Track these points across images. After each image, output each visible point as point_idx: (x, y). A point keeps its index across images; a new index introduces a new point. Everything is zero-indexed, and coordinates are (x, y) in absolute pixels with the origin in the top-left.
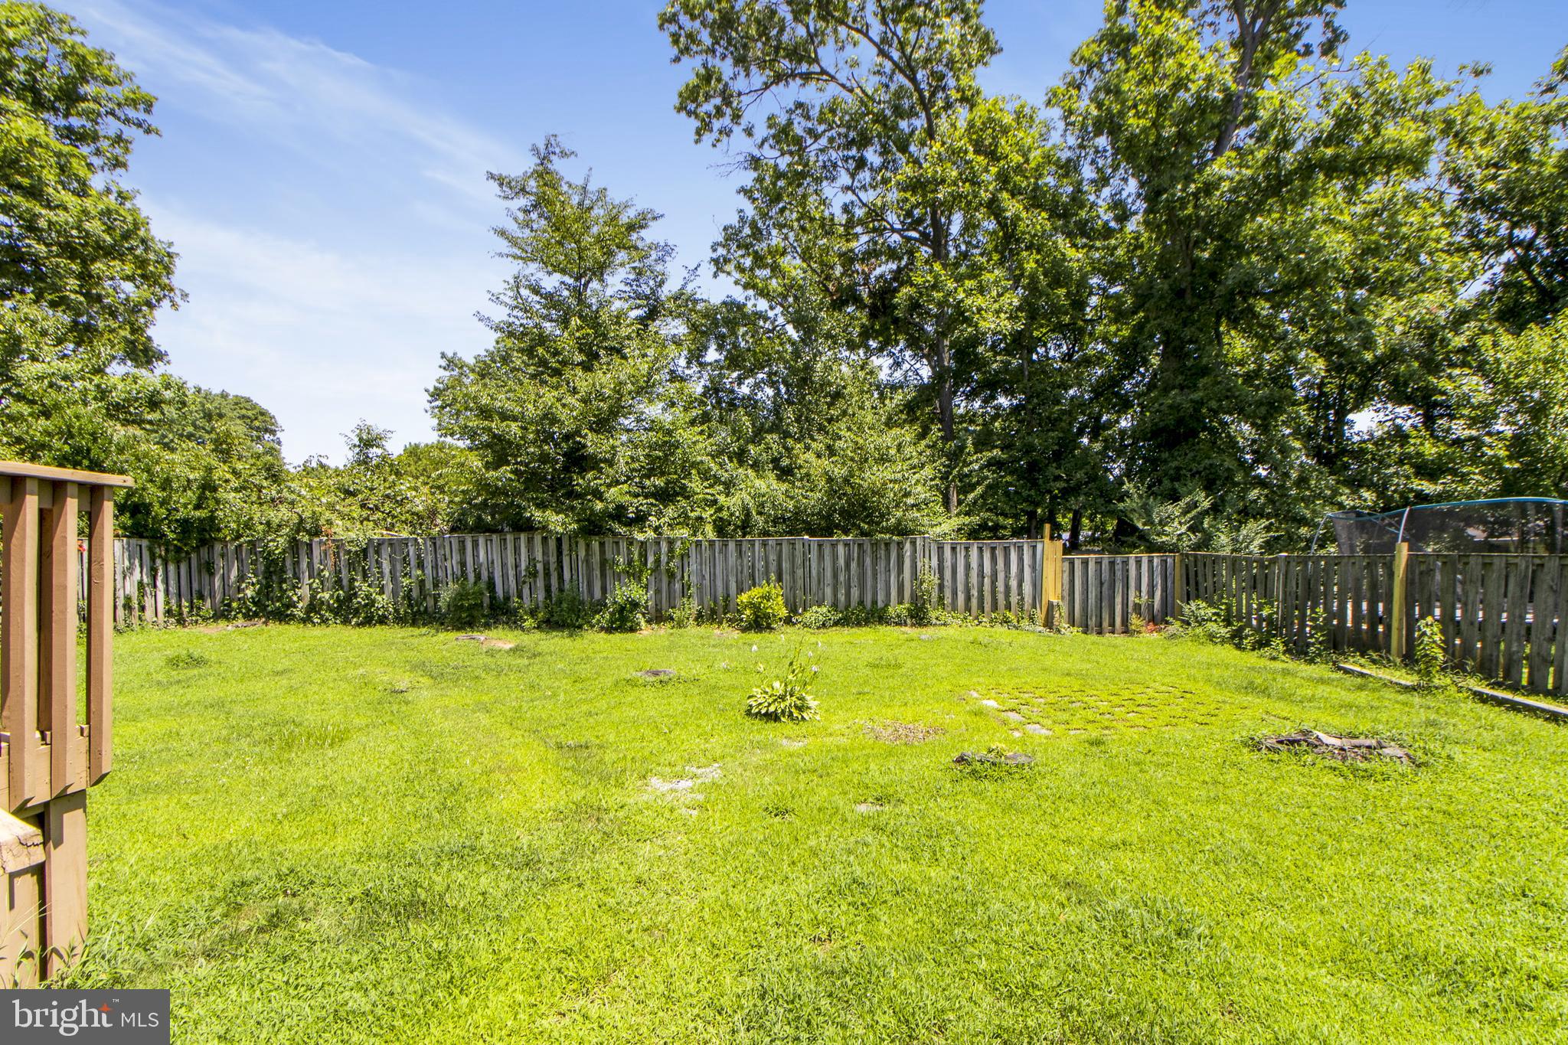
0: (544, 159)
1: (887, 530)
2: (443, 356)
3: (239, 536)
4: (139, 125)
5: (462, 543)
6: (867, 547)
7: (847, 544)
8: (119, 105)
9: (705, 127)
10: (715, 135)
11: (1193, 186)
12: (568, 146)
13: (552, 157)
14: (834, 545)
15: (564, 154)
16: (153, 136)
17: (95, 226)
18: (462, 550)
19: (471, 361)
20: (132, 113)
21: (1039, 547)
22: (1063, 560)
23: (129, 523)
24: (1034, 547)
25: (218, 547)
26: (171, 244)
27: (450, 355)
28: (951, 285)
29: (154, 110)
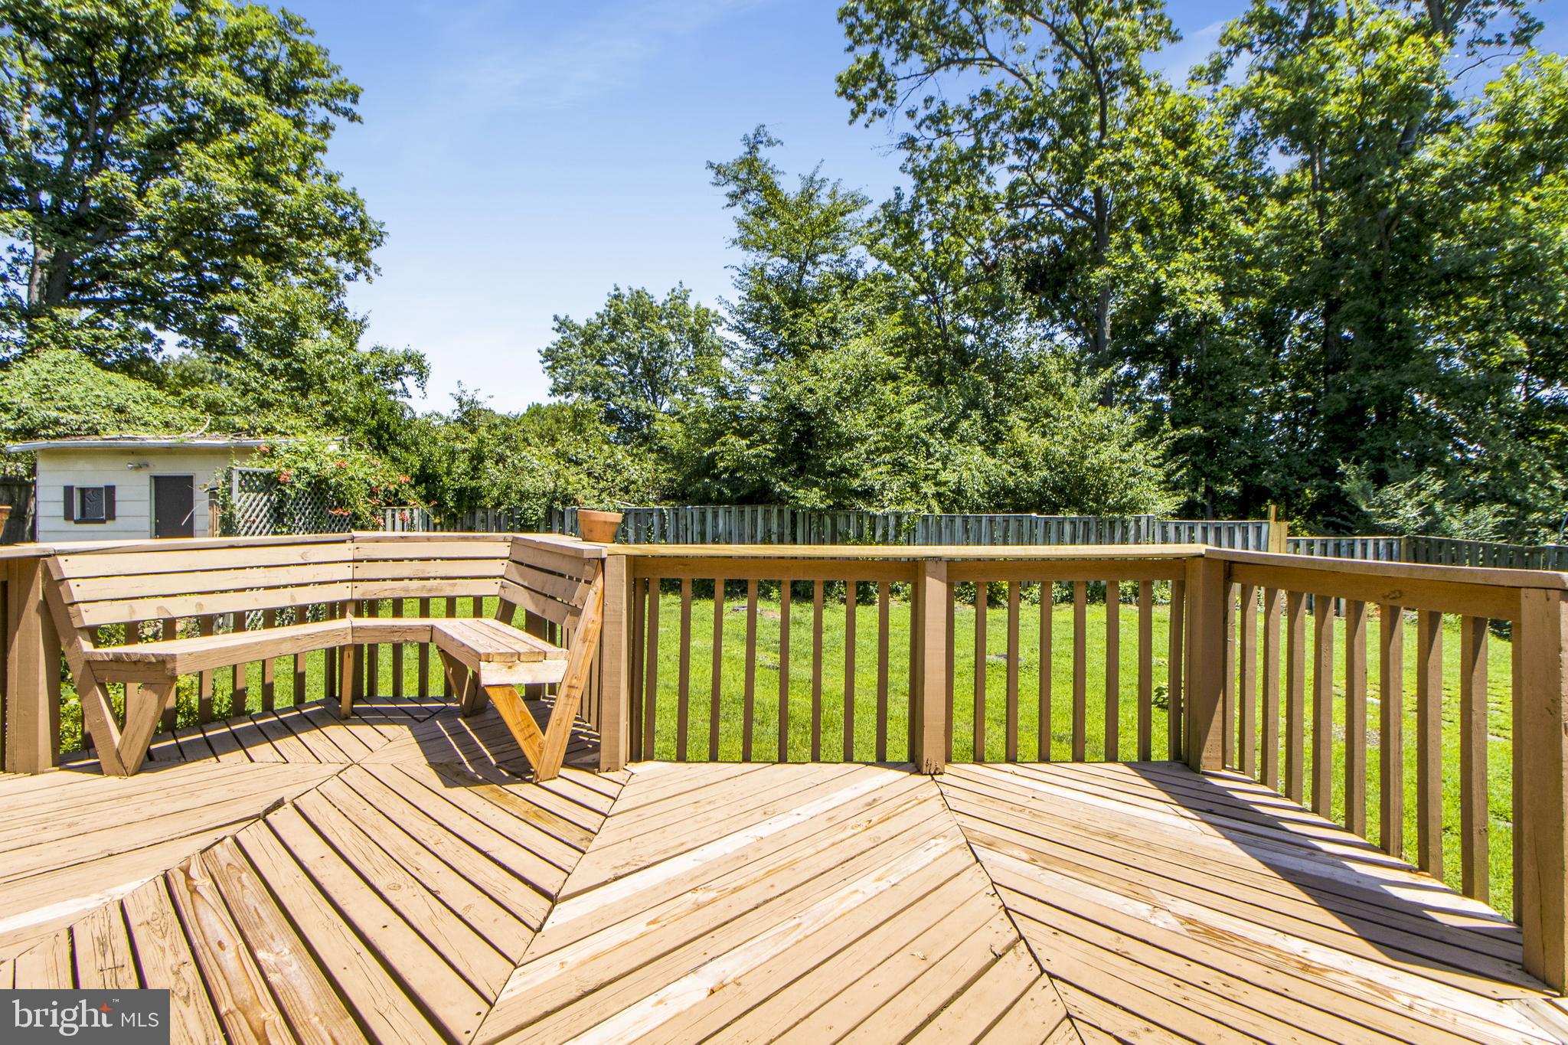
0: (753, 148)
1: (1112, 509)
2: (556, 318)
3: (499, 504)
4: (346, 114)
5: (703, 514)
6: (1093, 526)
7: (1073, 522)
8: (331, 95)
9: (861, 108)
10: (869, 114)
11: (1401, 172)
12: (774, 136)
13: (760, 146)
14: (1060, 523)
15: (770, 143)
16: (356, 124)
17: (323, 208)
18: (703, 520)
19: (583, 324)
20: (341, 103)
21: (1265, 527)
22: (1289, 541)
23: (424, 493)
24: (1259, 529)
25: (480, 514)
26: (382, 224)
27: (562, 317)
28: (1151, 266)
29: (360, 100)
